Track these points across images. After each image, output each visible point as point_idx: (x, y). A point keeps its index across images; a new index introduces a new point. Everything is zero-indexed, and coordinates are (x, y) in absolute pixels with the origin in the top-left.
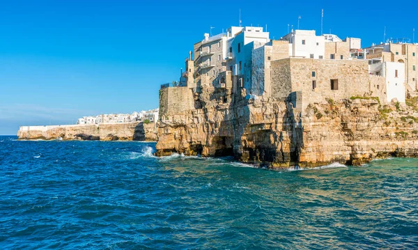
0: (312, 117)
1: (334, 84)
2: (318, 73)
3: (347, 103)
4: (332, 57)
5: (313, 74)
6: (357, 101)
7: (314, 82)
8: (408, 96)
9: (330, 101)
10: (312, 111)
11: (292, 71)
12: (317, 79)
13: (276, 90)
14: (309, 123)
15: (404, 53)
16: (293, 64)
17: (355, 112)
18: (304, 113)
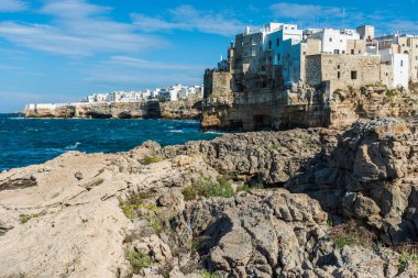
0: (338, 100)
1: (354, 75)
2: (342, 65)
3: (363, 90)
4: (352, 52)
5: (339, 67)
6: (371, 88)
7: (339, 74)
8: (410, 82)
9: (351, 88)
10: (337, 96)
11: (323, 64)
12: (341, 70)
13: (308, 79)
14: (335, 105)
15: (408, 45)
16: (323, 59)
17: (369, 96)
18: (331, 97)
